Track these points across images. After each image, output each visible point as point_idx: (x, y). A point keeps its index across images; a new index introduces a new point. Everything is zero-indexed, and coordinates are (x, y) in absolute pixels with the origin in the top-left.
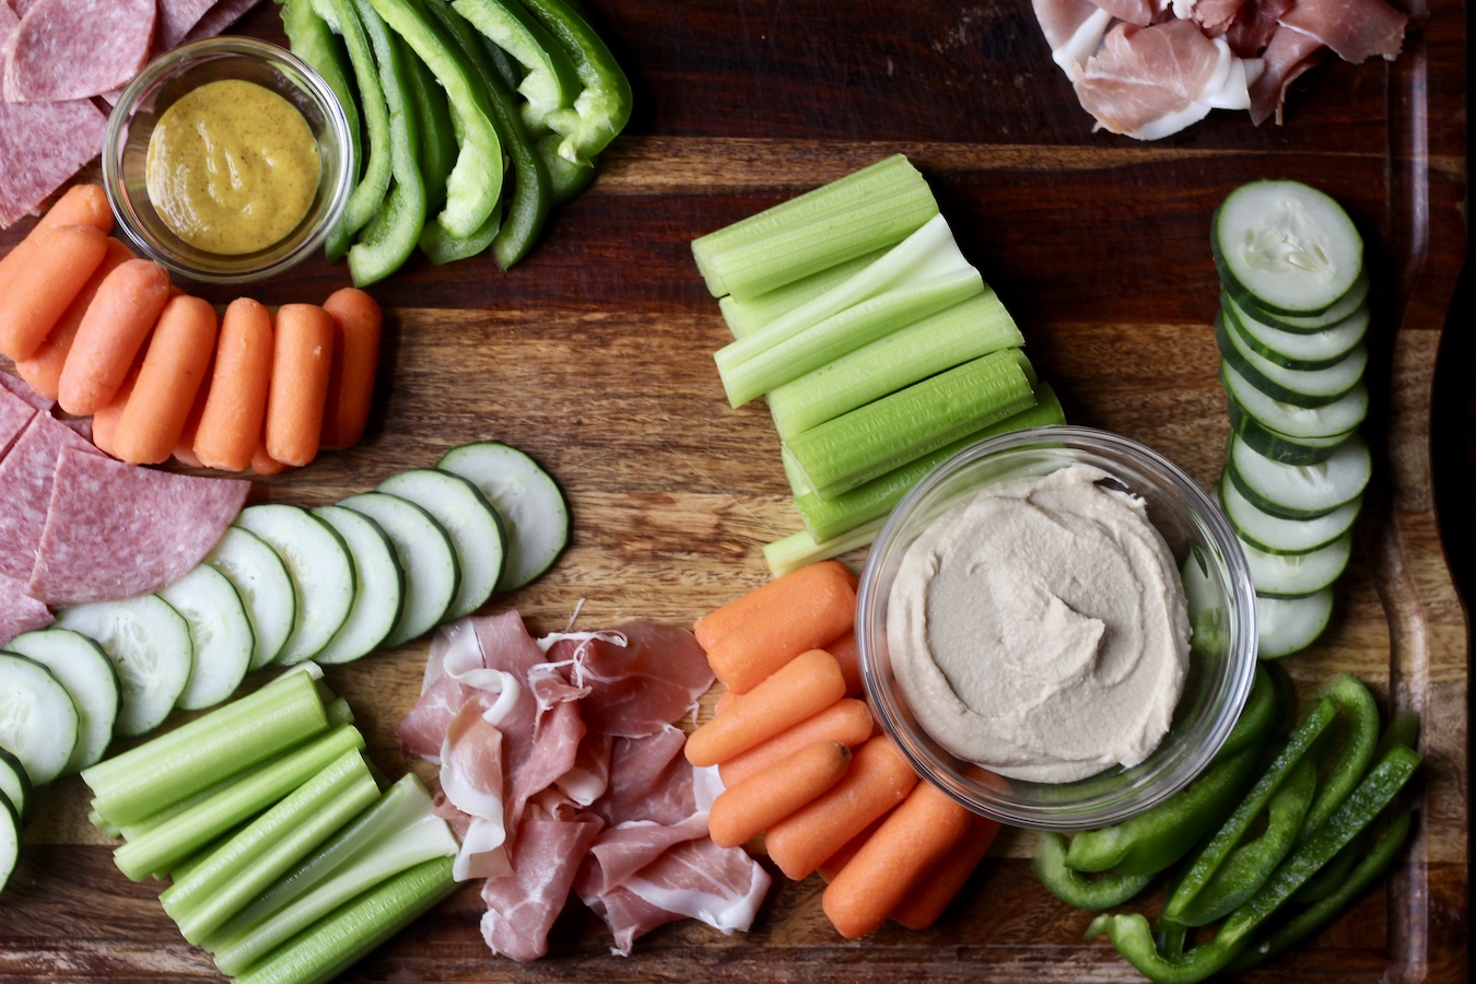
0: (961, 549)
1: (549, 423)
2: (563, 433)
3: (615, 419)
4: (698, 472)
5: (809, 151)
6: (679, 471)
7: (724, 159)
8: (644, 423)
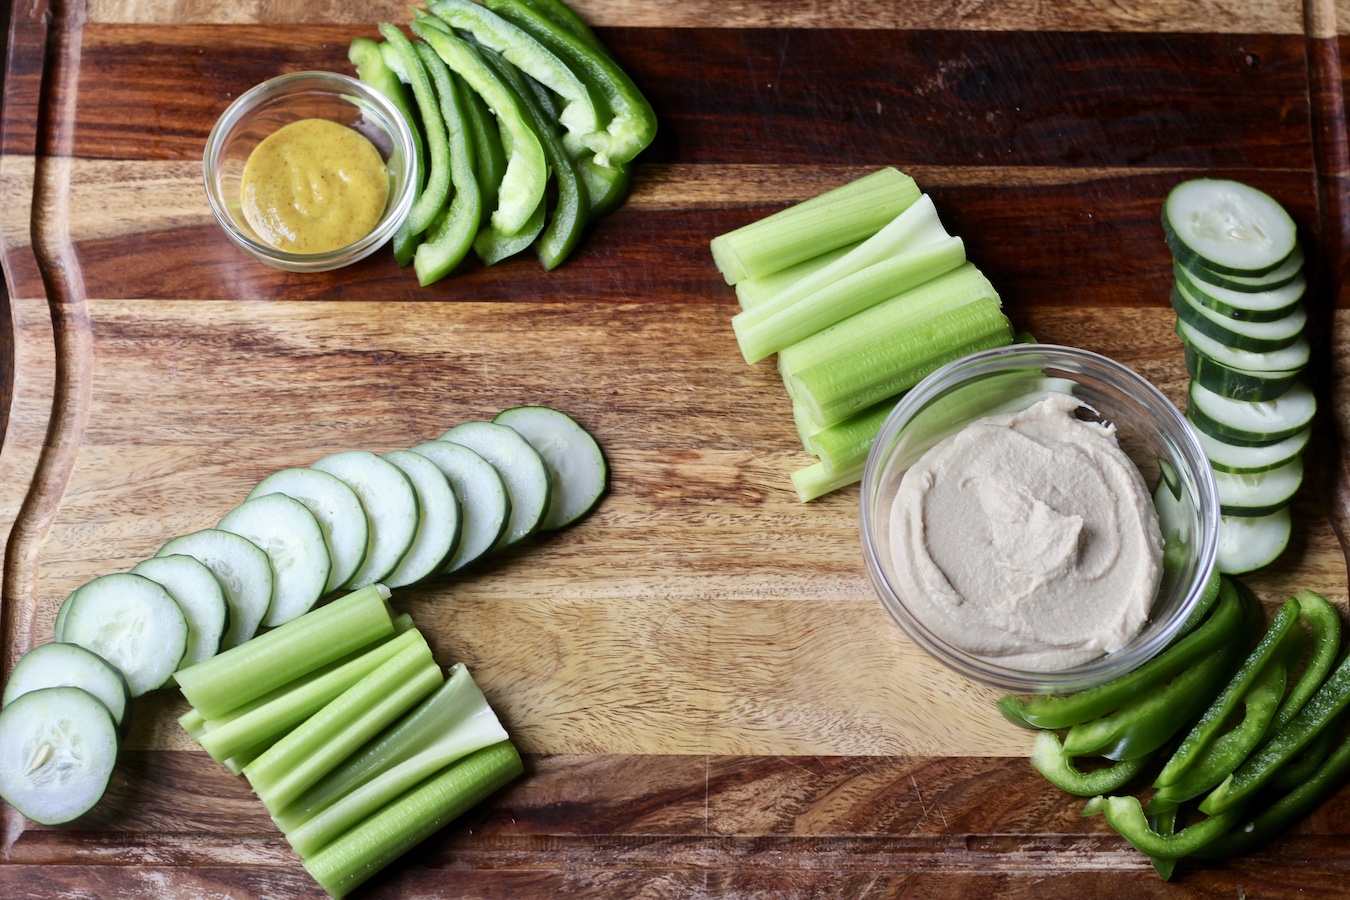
0: (952, 467)
1: (589, 393)
2: (601, 402)
3: (647, 389)
4: (719, 432)
5: (811, 173)
6: (703, 432)
7: (738, 181)
8: (672, 393)
